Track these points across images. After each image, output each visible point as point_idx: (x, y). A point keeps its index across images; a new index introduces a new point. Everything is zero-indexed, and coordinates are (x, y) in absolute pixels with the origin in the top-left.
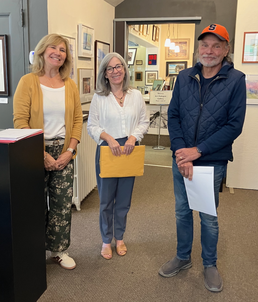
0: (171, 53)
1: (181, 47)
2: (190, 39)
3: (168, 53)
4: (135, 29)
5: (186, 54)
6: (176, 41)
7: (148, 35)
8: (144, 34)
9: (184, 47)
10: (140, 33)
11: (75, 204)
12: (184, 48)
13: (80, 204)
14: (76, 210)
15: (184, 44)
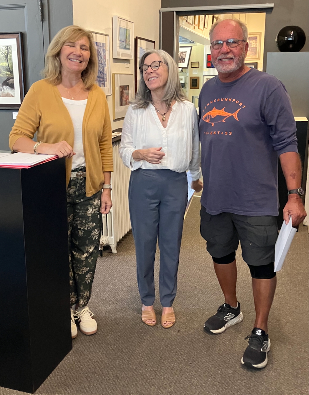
2: (260, 33)
4: (188, 21)
5: (256, 53)
7: (206, 28)
8: (200, 27)
9: (253, 44)
10: (194, 27)
11: (111, 246)
12: (254, 45)
13: (116, 245)
14: (112, 252)
15: (253, 40)
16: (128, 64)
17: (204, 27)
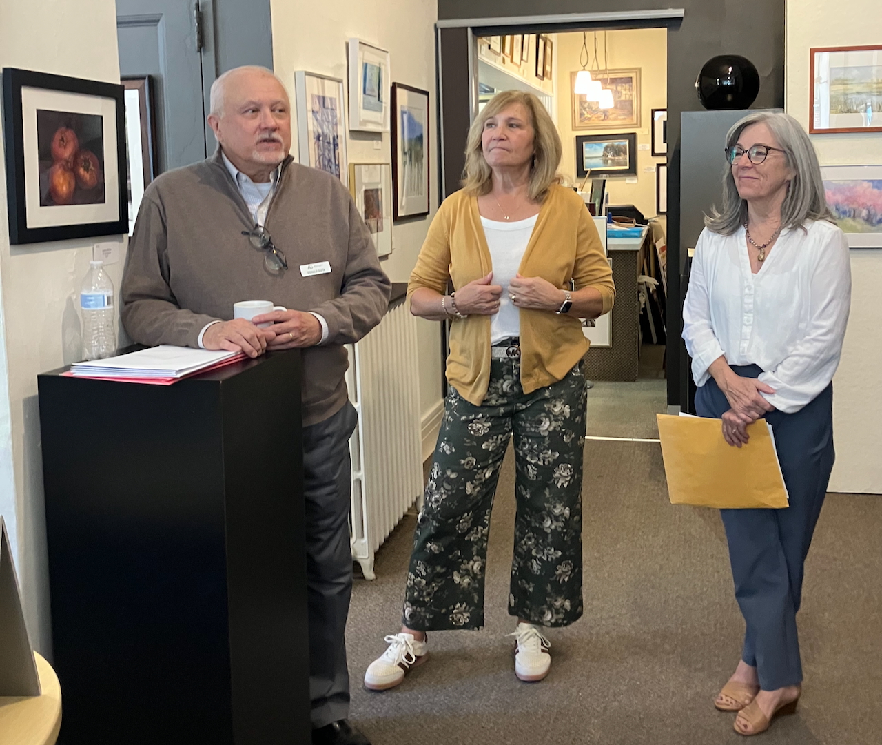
0: (587, 109)
1: (616, 92)
2: (640, 69)
3: (580, 110)
4: (492, 47)
5: (631, 113)
6: (600, 76)
7: (525, 61)
8: (514, 60)
9: (624, 92)
10: (504, 59)
11: (361, 562)
12: (626, 94)
13: (373, 559)
14: (363, 578)
15: (624, 85)
16: (380, 142)
17: (522, 59)
